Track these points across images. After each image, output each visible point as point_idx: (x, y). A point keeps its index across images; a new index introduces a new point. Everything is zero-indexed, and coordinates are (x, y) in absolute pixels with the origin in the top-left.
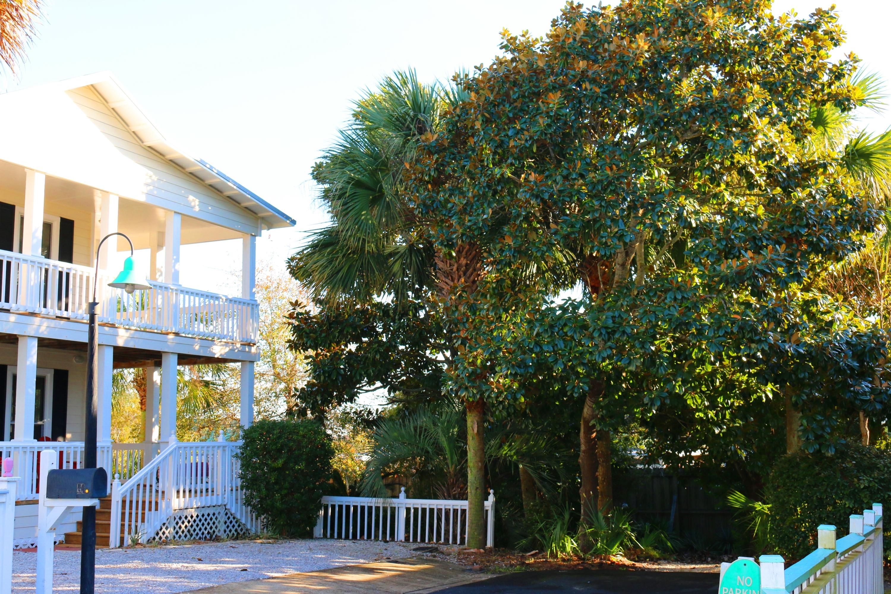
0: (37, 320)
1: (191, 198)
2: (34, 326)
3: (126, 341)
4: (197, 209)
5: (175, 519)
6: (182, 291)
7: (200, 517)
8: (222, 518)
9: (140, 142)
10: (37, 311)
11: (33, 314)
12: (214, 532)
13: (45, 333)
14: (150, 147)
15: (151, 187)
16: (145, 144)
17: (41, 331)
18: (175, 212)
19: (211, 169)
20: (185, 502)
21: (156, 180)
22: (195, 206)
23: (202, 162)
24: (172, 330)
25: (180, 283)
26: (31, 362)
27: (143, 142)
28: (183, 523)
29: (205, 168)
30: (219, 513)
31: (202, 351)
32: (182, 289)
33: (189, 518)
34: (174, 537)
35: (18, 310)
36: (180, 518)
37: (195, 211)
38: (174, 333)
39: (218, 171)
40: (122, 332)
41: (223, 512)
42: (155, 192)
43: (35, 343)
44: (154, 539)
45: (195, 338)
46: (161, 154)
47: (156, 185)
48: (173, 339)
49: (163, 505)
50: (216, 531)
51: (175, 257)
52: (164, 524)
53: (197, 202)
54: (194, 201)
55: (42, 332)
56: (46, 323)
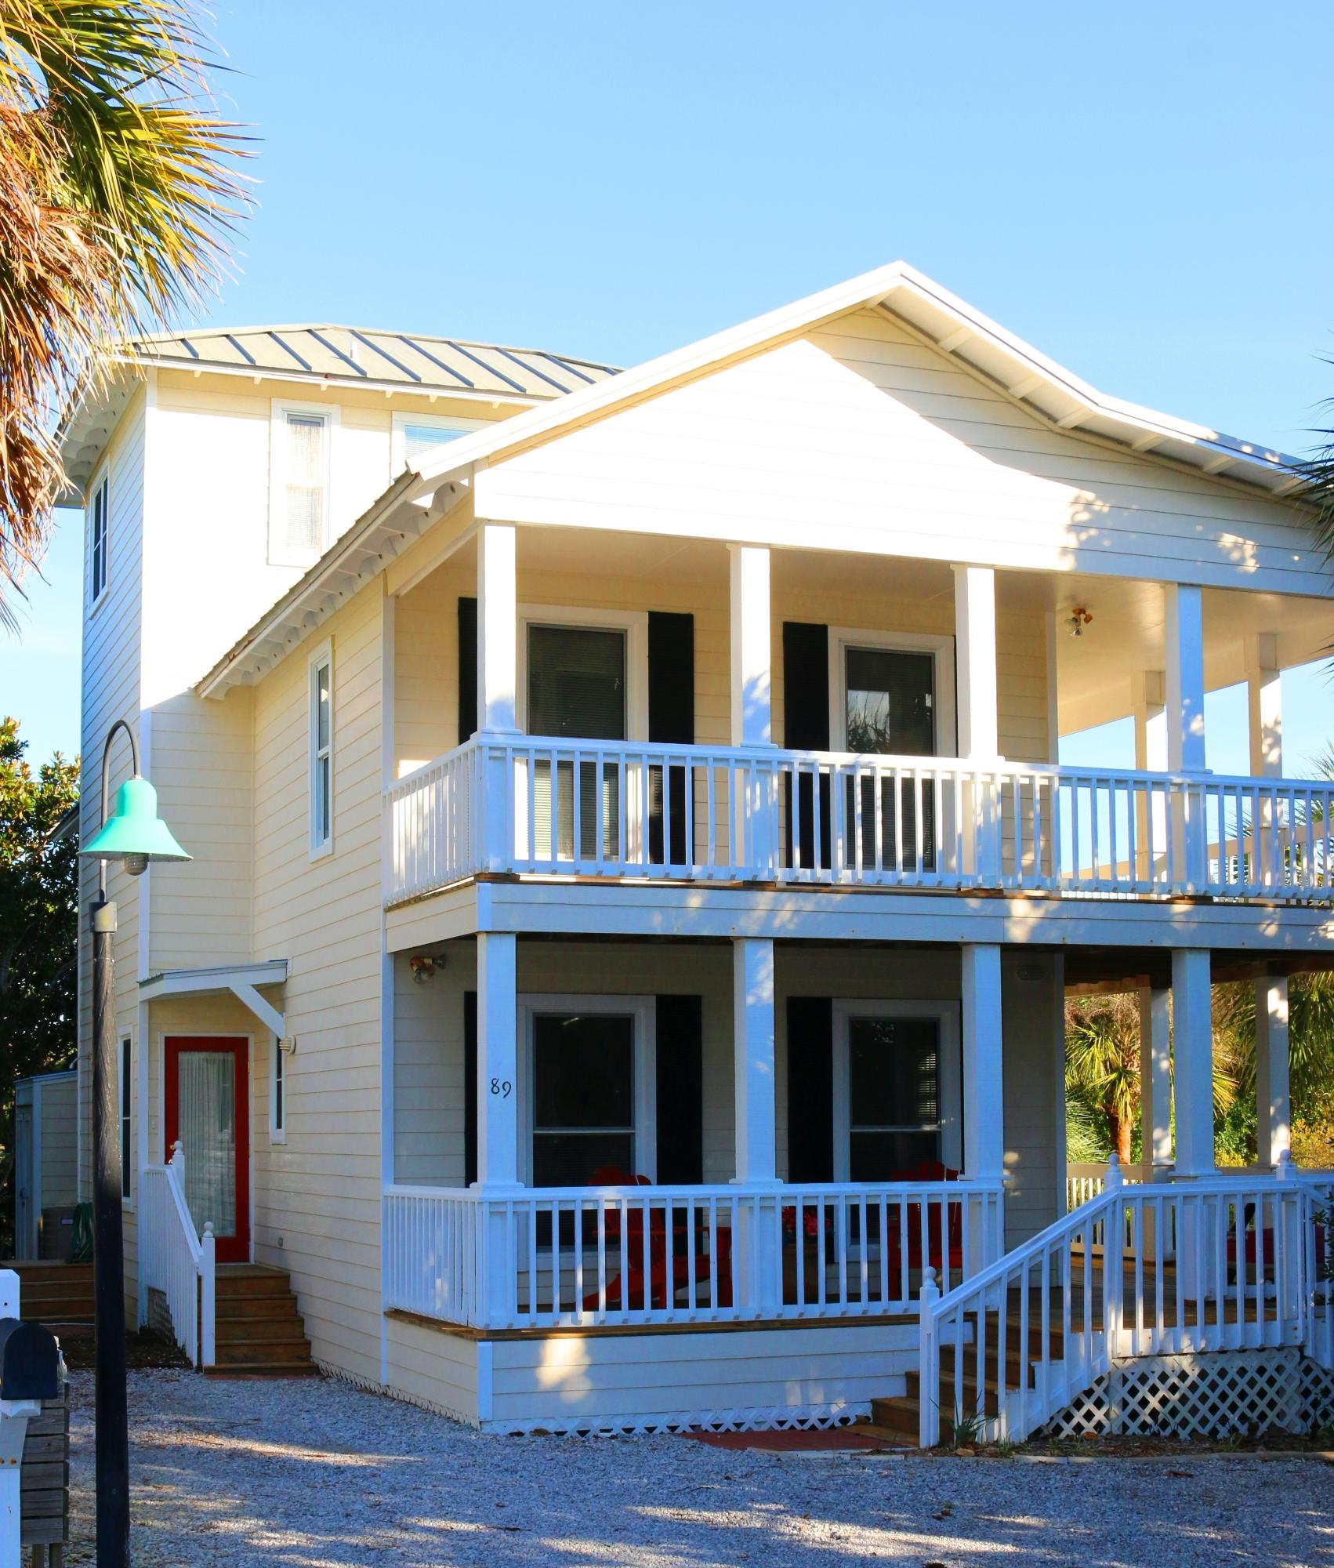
0: (764, 899)
1: (1228, 540)
2: (757, 914)
3: (1034, 930)
4: (1251, 566)
5: (1125, 1380)
6: (1212, 788)
7: (1213, 1375)
8: (1291, 1381)
9: (1050, 424)
10: (764, 877)
11: (754, 885)
12: (1263, 1417)
13: (791, 926)
14: (1077, 429)
15: (1093, 532)
16: (1061, 423)
17: (777, 923)
18: (1181, 585)
19: (1259, 453)
20: (1153, 1338)
21: (1106, 509)
22: (1243, 559)
23: (1226, 442)
24: (1184, 888)
25: (1208, 767)
26: (759, 998)
27: (1055, 421)
28: (1154, 1390)
29: (1235, 455)
30: (1279, 1369)
31: (1288, 938)
32: (1211, 781)
33: (1174, 1380)
34: (1125, 1427)
35: (710, 877)
36: (1143, 1379)
37: (1247, 574)
38: (1191, 898)
39: (1282, 456)
40: (1020, 908)
41: (1290, 1366)
42: (1107, 543)
43: (767, 954)
44: (1058, 1429)
45: (1263, 906)
46: (1120, 442)
47: (1109, 524)
48: (1186, 914)
49: (1079, 1344)
50: (1272, 1415)
51: (1187, 702)
52: (1089, 1393)
53: (1249, 547)
54: (1236, 546)
55: (783, 926)
56: (790, 903)
